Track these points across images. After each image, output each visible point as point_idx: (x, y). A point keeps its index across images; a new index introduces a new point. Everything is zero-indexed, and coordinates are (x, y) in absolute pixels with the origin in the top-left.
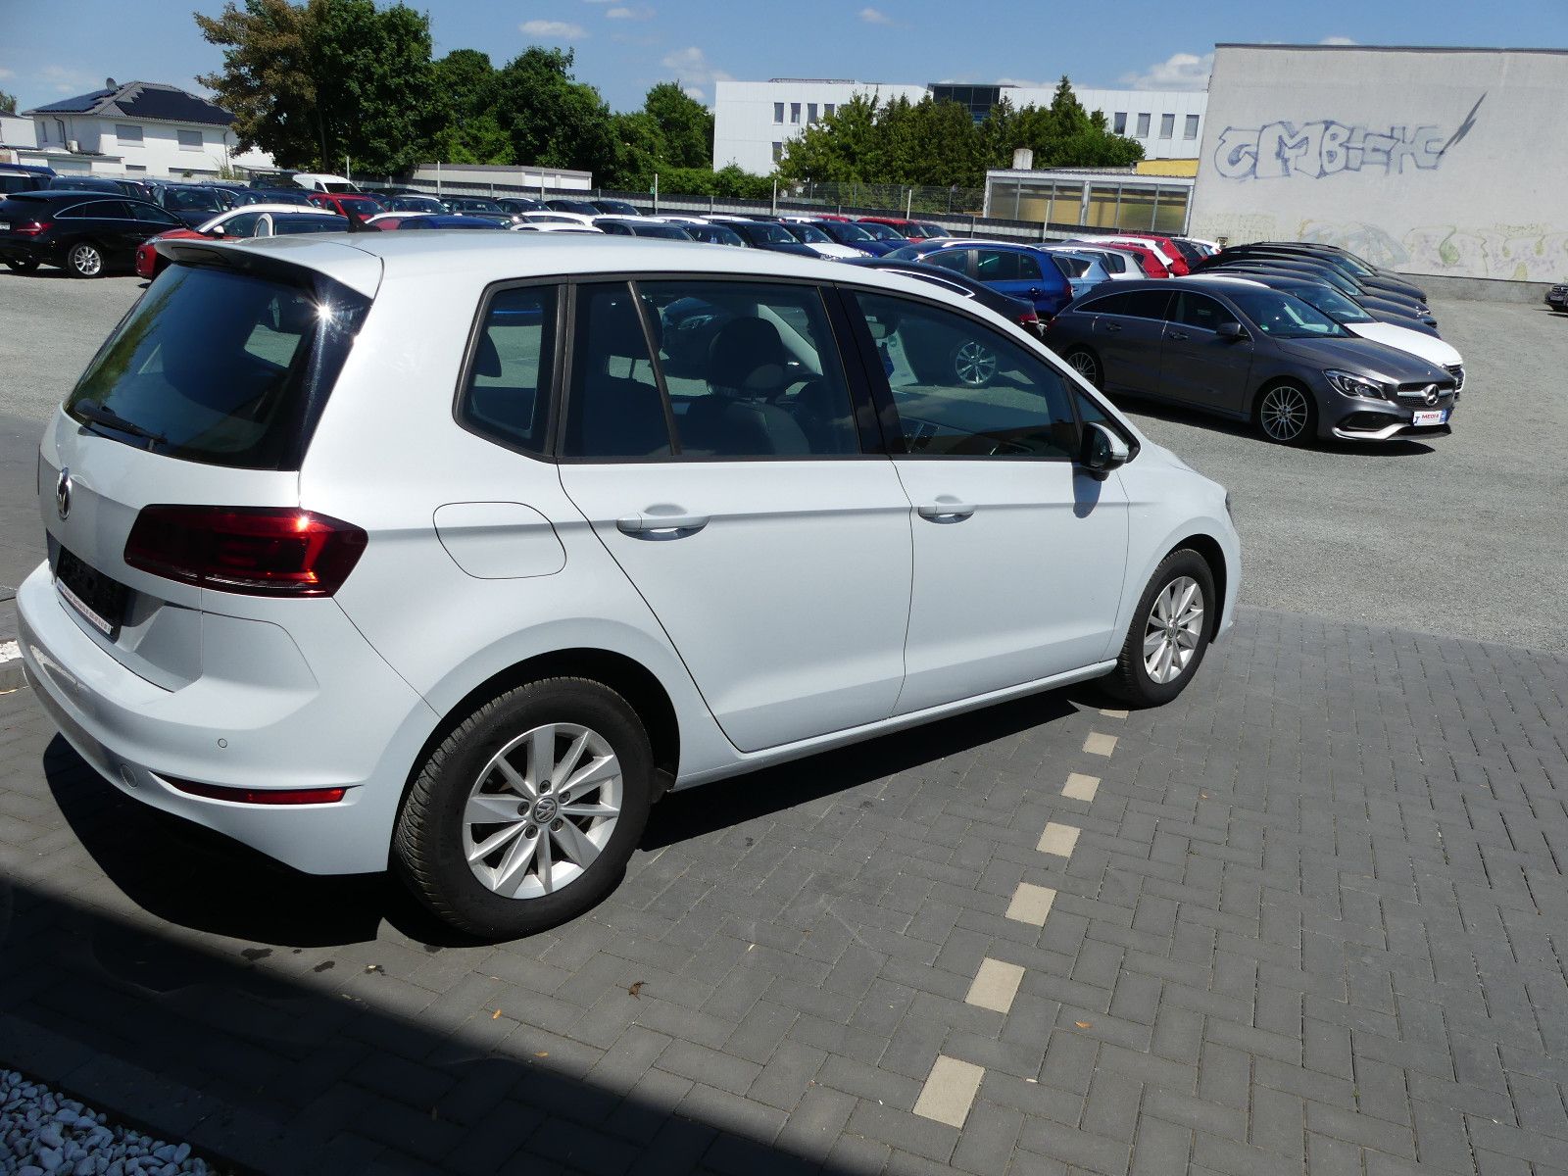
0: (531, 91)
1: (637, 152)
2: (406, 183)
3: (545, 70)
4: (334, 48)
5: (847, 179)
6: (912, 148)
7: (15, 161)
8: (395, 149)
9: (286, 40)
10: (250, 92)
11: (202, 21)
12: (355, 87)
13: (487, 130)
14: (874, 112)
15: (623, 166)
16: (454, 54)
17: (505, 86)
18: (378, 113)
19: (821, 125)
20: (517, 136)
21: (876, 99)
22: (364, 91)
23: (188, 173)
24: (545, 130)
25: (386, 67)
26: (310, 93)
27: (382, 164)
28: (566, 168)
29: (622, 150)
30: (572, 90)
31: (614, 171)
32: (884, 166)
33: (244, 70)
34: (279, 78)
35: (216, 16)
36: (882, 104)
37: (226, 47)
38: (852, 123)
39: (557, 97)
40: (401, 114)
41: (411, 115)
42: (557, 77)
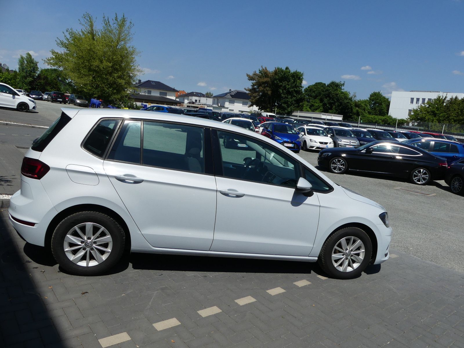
0: (330, 93)
1: (360, 110)
2: (290, 116)
3: (335, 87)
4: (277, 82)
5: (432, 122)
6: (458, 113)
7: (206, 108)
8: (288, 107)
9: (265, 80)
10: (256, 92)
11: (248, 75)
12: (281, 91)
13: (316, 103)
14: (445, 101)
15: (355, 114)
16: (316, 83)
17: (323, 91)
18: (286, 97)
19: (425, 105)
20: (324, 105)
21: (446, 97)
22: (283, 92)
23: (242, 112)
24: (333, 103)
25: (289, 86)
26: (269, 93)
27: (284, 111)
28: (337, 114)
29: (355, 110)
30: (342, 93)
31: (352, 115)
32: (447, 118)
33: (255, 87)
34: (263, 89)
35: (251, 74)
36: (448, 99)
37: (252, 81)
38: (436, 104)
39: (337, 94)
40: (291, 98)
41: (294, 98)
42: (338, 89)
